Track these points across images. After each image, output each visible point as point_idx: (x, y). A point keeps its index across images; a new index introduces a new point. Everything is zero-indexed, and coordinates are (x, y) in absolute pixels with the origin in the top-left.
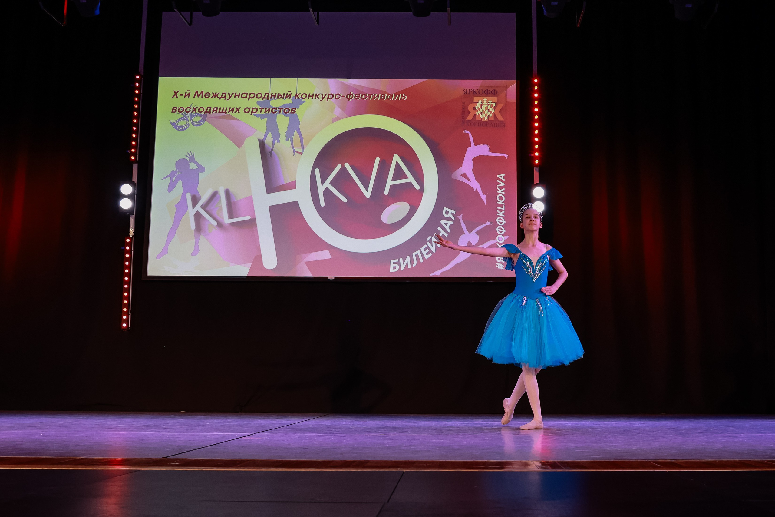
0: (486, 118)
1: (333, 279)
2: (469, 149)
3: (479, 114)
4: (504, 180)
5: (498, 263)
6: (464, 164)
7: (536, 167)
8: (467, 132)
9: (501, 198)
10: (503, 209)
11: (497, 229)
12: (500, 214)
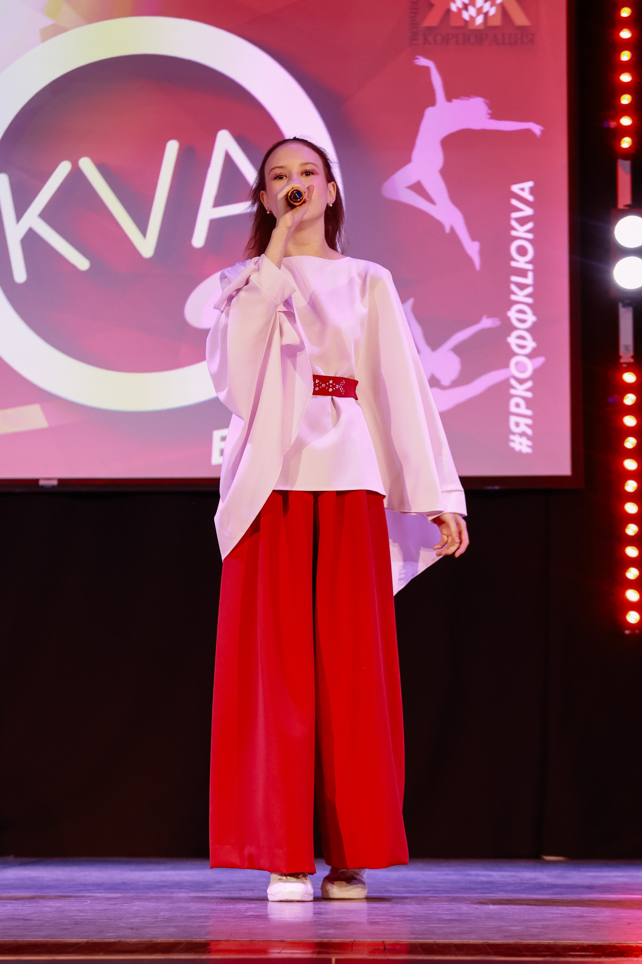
0: (479, 20)
1: (53, 487)
2: (429, 112)
3: (458, 8)
4: (530, 198)
5: (514, 434)
6: (417, 154)
7: (625, 158)
8: (423, 61)
9: (522, 251)
10: (529, 280)
11: (512, 340)
12: (520, 296)
